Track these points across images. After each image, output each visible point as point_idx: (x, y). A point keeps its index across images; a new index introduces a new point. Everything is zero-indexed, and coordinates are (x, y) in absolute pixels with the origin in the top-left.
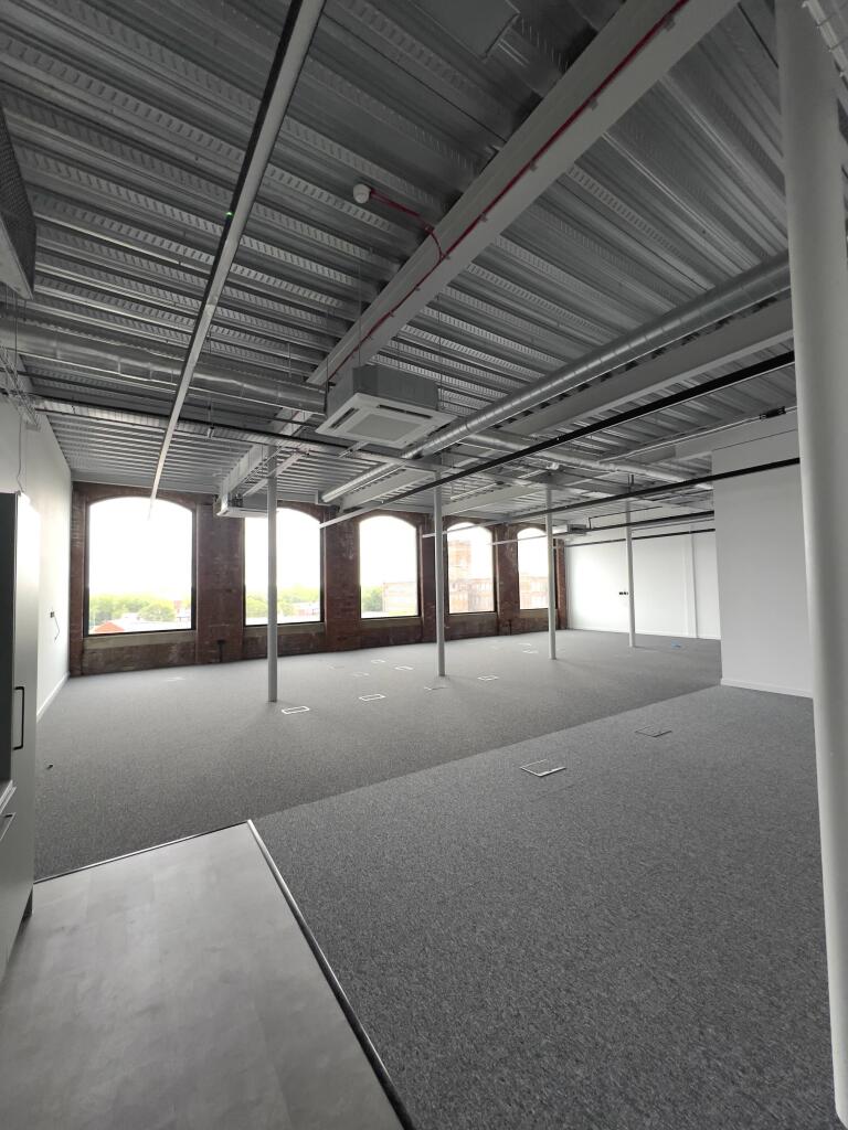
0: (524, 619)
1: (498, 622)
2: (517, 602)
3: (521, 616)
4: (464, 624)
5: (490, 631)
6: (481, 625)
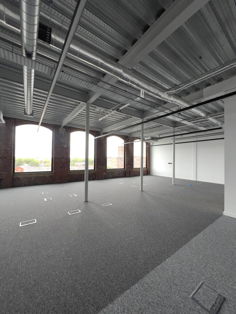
0: (135, 171)
1: (125, 172)
2: (133, 165)
3: (134, 170)
4: (112, 173)
5: (122, 175)
6: (119, 173)
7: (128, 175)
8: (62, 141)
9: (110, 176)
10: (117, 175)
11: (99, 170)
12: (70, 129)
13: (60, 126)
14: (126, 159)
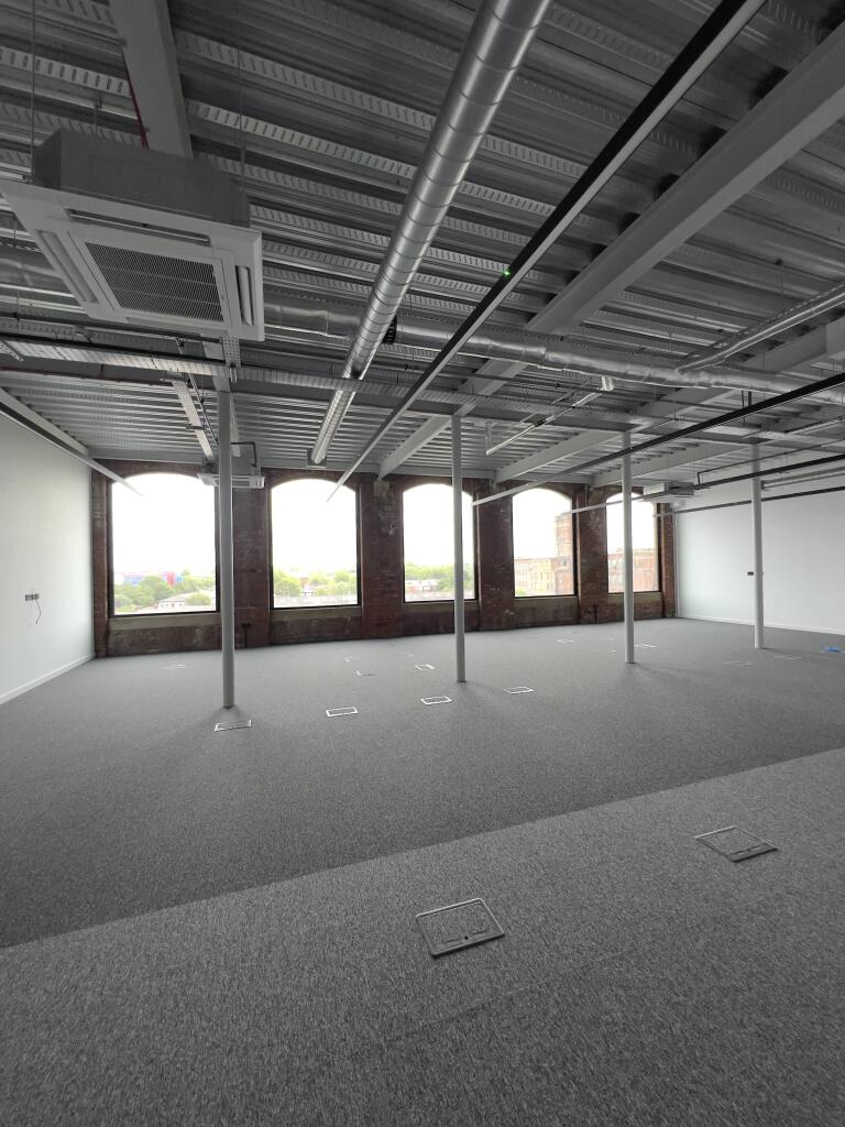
0: (611, 605)
1: (579, 607)
2: (606, 584)
4: (534, 609)
5: (568, 619)
6: (556, 612)
7: (591, 616)
8: (382, 518)
9: (528, 619)
10: (551, 619)
11: (490, 602)
12: (403, 480)
13: (375, 476)
14: (582, 564)
